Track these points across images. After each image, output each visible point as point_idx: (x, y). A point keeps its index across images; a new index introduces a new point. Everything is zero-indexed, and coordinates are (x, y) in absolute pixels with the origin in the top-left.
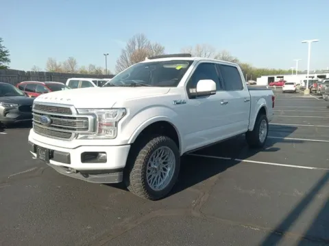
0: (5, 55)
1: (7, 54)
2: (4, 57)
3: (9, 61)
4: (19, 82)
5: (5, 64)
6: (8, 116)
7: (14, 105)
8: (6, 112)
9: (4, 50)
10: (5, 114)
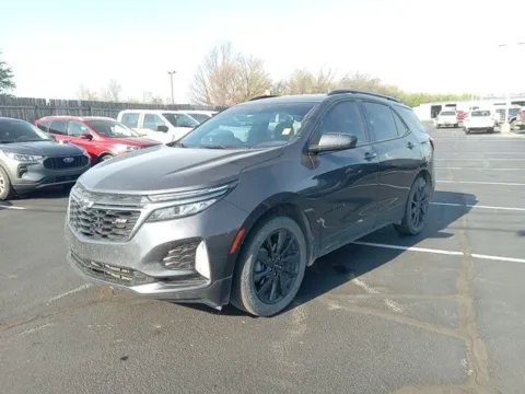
0: (6, 76)
1: (9, 74)
2: (5, 80)
3: (13, 86)
4: (37, 118)
5: (7, 91)
6: (26, 177)
7: (36, 157)
8: (23, 170)
9: (4, 68)
10: (20, 175)
